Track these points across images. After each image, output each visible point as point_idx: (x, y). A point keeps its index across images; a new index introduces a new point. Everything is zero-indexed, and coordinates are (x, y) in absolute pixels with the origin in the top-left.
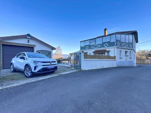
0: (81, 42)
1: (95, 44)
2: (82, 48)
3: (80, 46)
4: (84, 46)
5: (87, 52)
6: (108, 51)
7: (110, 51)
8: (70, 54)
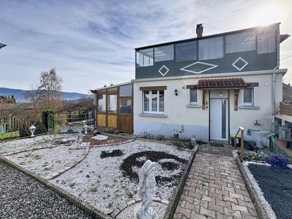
0: (137, 50)
1: (198, 60)
2: (141, 72)
3: (136, 64)
4: (152, 64)
5: (165, 88)
6: (249, 85)
7: (257, 84)
8: (95, 92)
